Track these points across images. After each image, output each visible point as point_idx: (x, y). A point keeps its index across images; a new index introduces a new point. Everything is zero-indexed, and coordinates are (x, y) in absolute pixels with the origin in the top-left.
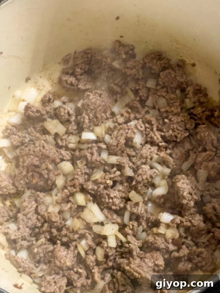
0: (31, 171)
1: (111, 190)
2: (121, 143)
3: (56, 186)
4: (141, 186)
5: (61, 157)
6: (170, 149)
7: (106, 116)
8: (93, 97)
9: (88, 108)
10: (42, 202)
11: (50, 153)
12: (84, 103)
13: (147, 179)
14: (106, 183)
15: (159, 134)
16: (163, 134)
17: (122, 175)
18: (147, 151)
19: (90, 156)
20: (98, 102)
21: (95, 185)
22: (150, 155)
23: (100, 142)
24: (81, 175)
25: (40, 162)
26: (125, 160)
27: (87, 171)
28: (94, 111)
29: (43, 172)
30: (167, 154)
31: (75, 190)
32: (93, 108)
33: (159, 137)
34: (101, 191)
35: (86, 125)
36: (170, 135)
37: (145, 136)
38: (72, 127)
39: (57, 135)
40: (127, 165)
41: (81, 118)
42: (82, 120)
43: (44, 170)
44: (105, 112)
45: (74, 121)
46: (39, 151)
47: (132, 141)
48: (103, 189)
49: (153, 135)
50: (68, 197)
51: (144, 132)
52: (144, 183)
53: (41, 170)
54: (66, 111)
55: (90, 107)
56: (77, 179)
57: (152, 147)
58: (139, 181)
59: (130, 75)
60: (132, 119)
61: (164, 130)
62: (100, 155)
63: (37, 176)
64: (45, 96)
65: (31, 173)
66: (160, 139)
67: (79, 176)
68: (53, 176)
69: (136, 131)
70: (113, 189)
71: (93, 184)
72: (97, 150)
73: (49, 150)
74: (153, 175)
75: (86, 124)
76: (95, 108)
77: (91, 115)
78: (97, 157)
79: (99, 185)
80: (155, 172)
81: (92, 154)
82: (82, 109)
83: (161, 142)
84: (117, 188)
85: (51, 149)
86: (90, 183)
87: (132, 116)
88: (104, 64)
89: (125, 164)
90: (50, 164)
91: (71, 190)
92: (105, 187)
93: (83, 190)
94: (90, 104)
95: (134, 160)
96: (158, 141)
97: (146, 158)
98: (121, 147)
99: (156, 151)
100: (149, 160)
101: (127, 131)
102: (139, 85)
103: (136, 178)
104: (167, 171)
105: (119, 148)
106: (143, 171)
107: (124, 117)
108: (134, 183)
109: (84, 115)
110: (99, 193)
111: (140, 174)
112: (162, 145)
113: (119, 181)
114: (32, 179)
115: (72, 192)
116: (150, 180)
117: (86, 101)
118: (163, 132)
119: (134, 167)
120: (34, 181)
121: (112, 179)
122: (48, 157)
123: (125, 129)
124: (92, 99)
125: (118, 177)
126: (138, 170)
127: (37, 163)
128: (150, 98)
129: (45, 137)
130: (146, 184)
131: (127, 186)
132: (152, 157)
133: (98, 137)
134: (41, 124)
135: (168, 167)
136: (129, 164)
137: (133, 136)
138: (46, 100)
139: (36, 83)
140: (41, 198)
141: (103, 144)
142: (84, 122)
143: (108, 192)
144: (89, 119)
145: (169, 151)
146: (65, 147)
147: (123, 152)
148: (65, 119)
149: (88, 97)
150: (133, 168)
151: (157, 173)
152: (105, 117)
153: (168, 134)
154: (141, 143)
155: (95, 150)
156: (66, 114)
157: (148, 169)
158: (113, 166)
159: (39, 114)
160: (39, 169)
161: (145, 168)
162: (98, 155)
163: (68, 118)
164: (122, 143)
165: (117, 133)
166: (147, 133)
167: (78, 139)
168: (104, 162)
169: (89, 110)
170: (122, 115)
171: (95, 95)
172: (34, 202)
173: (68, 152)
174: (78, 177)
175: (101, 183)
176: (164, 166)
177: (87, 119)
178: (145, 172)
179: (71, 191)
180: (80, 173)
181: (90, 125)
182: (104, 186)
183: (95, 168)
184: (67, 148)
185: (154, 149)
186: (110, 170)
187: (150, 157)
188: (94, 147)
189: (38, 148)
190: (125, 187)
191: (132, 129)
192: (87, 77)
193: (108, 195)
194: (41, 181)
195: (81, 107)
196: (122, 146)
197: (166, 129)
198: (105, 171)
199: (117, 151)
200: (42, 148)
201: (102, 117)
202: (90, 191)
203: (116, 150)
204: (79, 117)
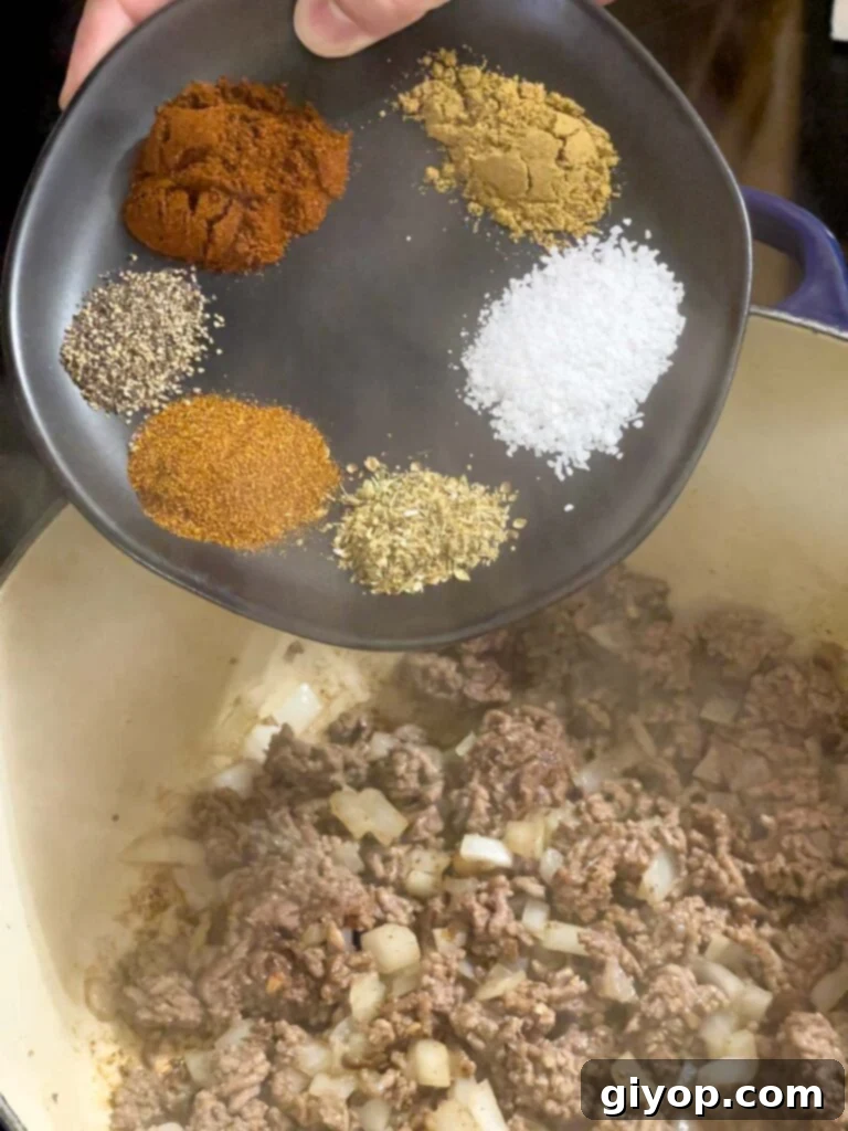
0: (266, 949)
1: (547, 1042)
2: (599, 877)
3: (347, 1010)
4: (658, 1043)
5: (378, 912)
6: (773, 925)
7: (552, 796)
8: (516, 725)
9: (490, 763)
10: (292, 1059)
11: (341, 889)
12: (480, 743)
13: (680, 1015)
14: (531, 1013)
15: (737, 866)
16: (750, 868)
17: (591, 995)
18: (691, 917)
19: (482, 916)
20: (531, 743)
21: (489, 1017)
22: (700, 932)
23: (523, 873)
24: (445, 978)
25: (301, 920)
26: (606, 942)
27: (467, 971)
28: (510, 775)
29: (309, 954)
30: (760, 936)
31: (417, 1026)
32: (510, 763)
33: (737, 874)
34: (510, 1040)
35: (477, 820)
36: (776, 870)
37: (684, 873)
38: (428, 821)
39: (369, 842)
40: (612, 961)
41: (461, 796)
42: (466, 801)
43: (314, 945)
44: (549, 782)
45: (437, 803)
46: (301, 880)
47: (637, 880)
48: (517, 1034)
49: (715, 867)
50: (389, 1049)
51: (683, 857)
52: (671, 1033)
53: (301, 945)
54: (415, 765)
55: (498, 758)
56: (428, 988)
57: (708, 909)
58: (653, 1018)
59: (648, 674)
60: (643, 815)
61: (758, 855)
62: (518, 917)
63: (284, 967)
64: (344, 717)
65: (264, 955)
66: (741, 881)
67: (438, 978)
68: (346, 969)
69: (655, 846)
70: (556, 1042)
71: (484, 1012)
72: (509, 899)
73: (341, 882)
74: (704, 1005)
75: (479, 815)
76: (518, 765)
77: (500, 787)
78: (508, 921)
79: (507, 1018)
80: (713, 997)
81: (492, 908)
82: (470, 763)
83: (743, 896)
84: (572, 1040)
85: (348, 880)
86: (474, 1006)
87: (645, 803)
88: (560, 629)
89: (607, 954)
90: (340, 928)
91: (402, 1023)
92: (528, 1028)
93: (446, 1032)
94: (501, 748)
95: (641, 943)
96: (731, 888)
97: (686, 940)
98: (599, 892)
99: (722, 924)
100: (695, 949)
101: (623, 842)
102: (677, 709)
103: (643, 1008)
104: (760, 999)
105: (592, 894)
106: (670, 983)
107: (616, 804)
108: (634, 1025)
109: (475, 784)
110: (501, 1053)
111: (660, 995)
112: (746, 908)
113: (579, 1015)
114: (264, 977)
115: (404, 1033)
116: (693, 1022)
117: (486, 737)
118: (753, 861)
119: (640, 971)
120: (274, 984)
121: (554, 1005)
122: (334, 903)
123: (618, 836)
124: (509, 733)
125: (576, 1001)
126: (653, 979)
127: (291, 922)
128: (713, 752)
129: (331, 842)
130: (675, 1035)
131: (605, 1040)
132: (706, 939)
133: (516, 857)
134: (318, 804)
135: (762, 984)
136: (620, 957)
137: (644, 860)
138: (345, 729)
139: (318, 670)
140: (290, 1045)
141: (532, 882)
142: (471, 808)
143: (534, 1049)
144: (492, 800)
145: (767, 930)
146: (393, 884)
147: (601, 915)
148: (405, 790)
149: (495, 726)
150: (634, 973)
151: (720, 1002)
152: (548, 799)
153: (770, 867)
154: (670, 893)
155: (503, 895)
156: (413, 772)
157: (691, 981)
158: (559, 959)
159: (318, 765)
160: (294, 941)
161: (676, 975)
162: (512, 916)
163: (415, 791)
164: (603, 877)
165: (589, 848)
166: (693, 861)
167: (444, 861)
168: (529, 942)
169: (495, 768)
170: (609, 798)
171: (523, 721)
172: (261, 1056)
173: (405, 902)
174: (433, 981)
175: (513, 1011)
176: (749, 981)
177: (483, 798)
178: (677, 989)
179: (401, 1030)
180: (440, 968)
181: (492, 821)
182: (525, 1025)
183: (494, 960)
184: (402, 890)
185: (717, 915)
186: (550, 975)
187: (698, 938)
188: (503, 886)
189: (302, 872)
190: (599, 1041)
191: (641, 839)
192: (498, 668)
193: (535, 1059)
194: (298, 987)
195: (467, 759)
196: (603, 891)
197: (764, 851)
198: (532, 975)
199: (583, 907)
200: (314, 873)
201: (537, 797)
202: (470, 1037)
203: (578, 903)
204: (455, 793)
